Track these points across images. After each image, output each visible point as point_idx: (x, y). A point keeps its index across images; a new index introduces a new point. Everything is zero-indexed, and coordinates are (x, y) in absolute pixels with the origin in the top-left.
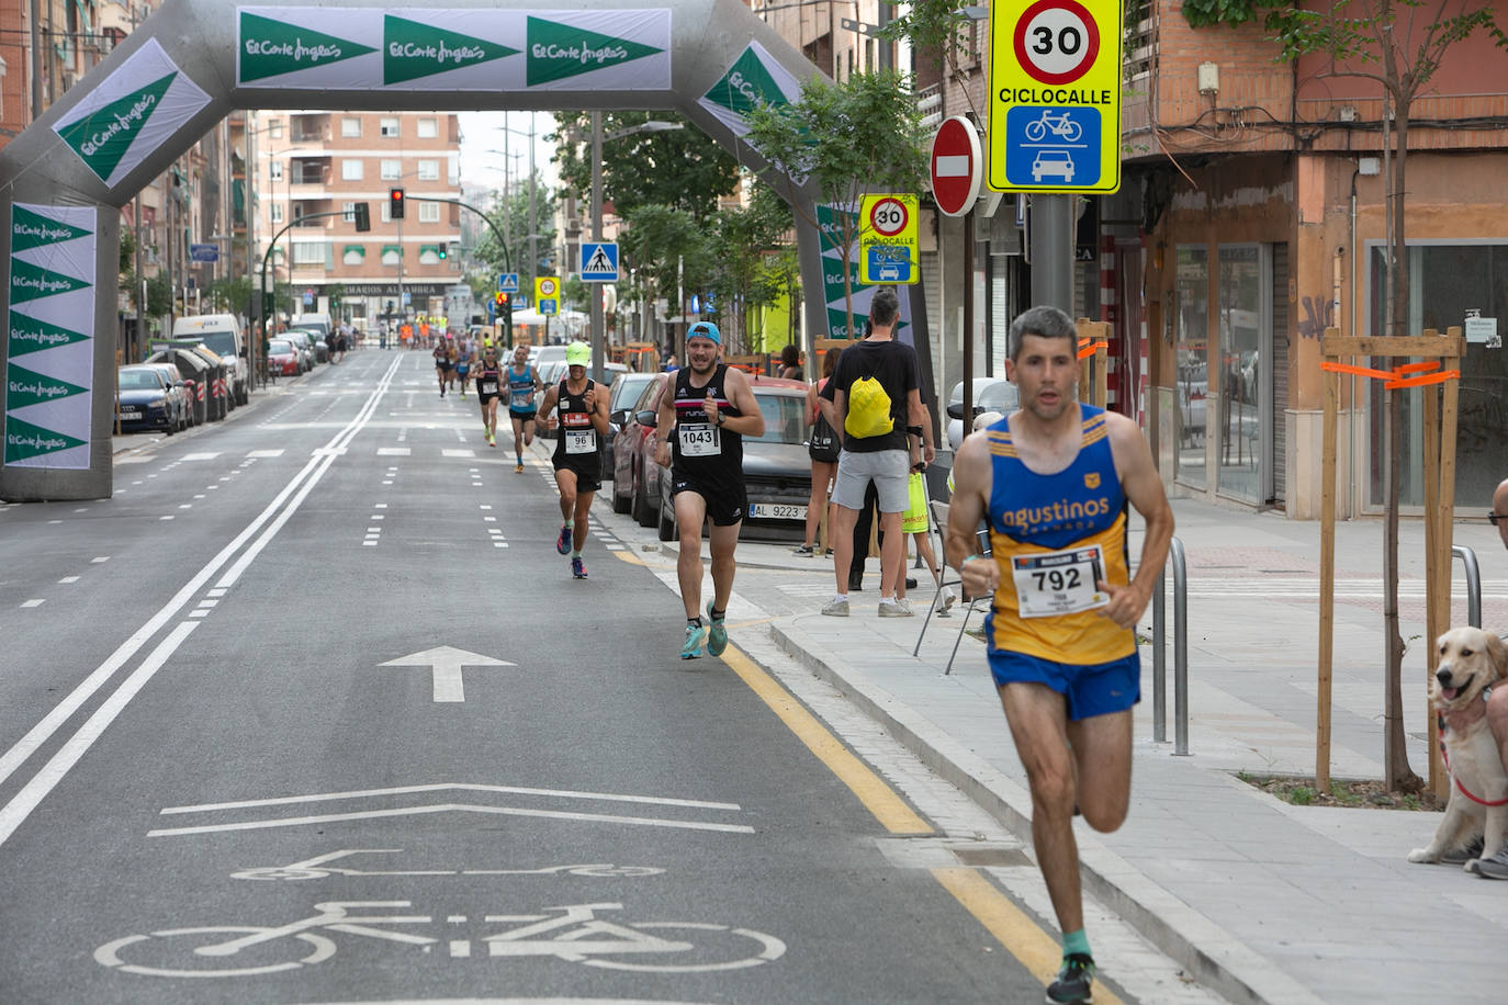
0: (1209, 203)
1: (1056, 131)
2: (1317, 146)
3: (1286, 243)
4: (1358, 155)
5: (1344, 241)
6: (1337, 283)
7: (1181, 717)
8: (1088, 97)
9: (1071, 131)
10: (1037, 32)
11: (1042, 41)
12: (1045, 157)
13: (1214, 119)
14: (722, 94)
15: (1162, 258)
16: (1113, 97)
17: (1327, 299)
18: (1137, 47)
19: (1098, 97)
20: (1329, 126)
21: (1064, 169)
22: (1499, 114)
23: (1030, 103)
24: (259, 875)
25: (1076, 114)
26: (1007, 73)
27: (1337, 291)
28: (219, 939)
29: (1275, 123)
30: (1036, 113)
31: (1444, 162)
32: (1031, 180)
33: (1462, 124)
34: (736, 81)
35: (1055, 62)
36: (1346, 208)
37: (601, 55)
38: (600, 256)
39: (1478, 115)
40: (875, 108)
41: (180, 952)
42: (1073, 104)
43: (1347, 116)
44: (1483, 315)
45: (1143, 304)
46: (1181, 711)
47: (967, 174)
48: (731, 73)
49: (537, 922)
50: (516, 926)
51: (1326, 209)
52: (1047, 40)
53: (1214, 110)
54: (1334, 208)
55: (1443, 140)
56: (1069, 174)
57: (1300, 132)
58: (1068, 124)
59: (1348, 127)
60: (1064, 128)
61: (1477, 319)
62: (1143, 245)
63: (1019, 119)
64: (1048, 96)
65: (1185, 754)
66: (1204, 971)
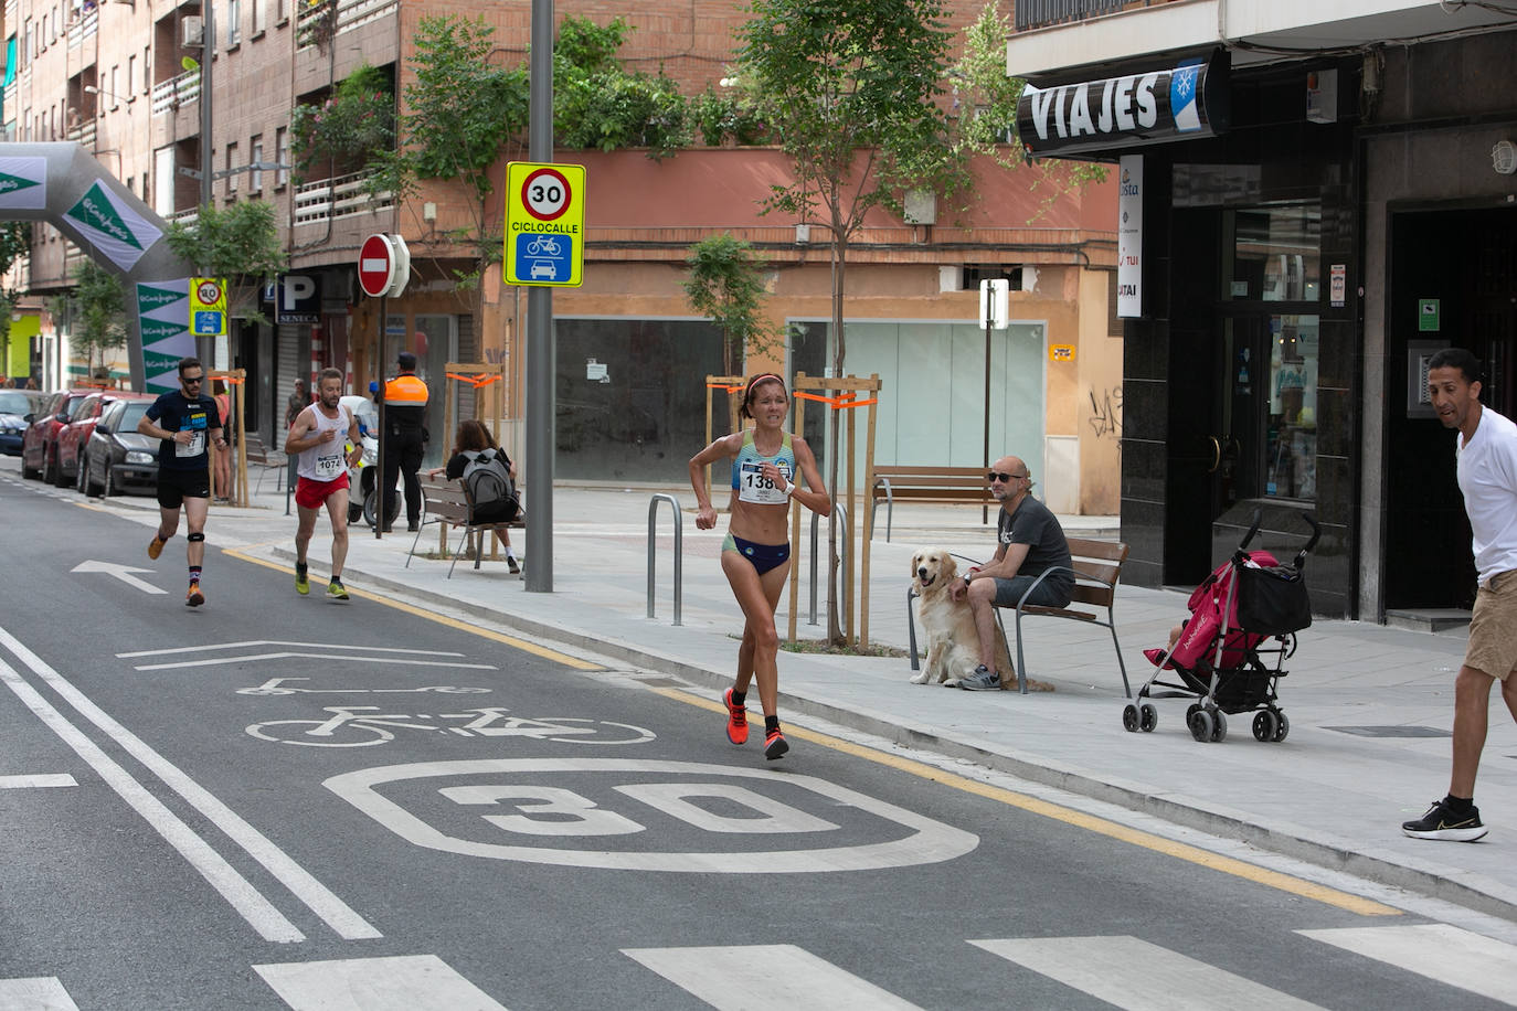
1: (545, 249)
3: (471, 316)
5: (512, 315)
6: (507, 341)
8: (564, 229)
9: (554, 249)
10: (535, 189)
11: (538, 194)
12: (538, 264)
13: (433, 237)
14: (78, 212)
15: (366, 323)
16: (579, 229)
17: (501, 350)
18: (379, 191)
19: (570, 229)
21: (550, 272)
22: (610, 239)
23: (530, 232)
24: (253, 692)
25: (557, 239)
26: (517, 213)
27: (507, 346)
28: (309, 727)
29: (470, 241)
30: (534, 238)
32: (530, 278)
34: (87, 204)
35: (546, 207)
36: (513, 294)
37: (1, 185)
40: (253, 225)
42: (556, 233)
44: (598, 363)
45: (349, 350)
47: (385, 270)
48: (85, 197)
49: (474, 718)
51: (500, 295)
52: (541, 194)
53: (433, 232)
54: (506, 294)
56: (553, 275)
58: (552, 244)
60: (550, 247)
61: (594, 364)
62: (350, 314)
63: (524, 241)
64: (541, 227)
65: (680, 624)
66: (919, 741)
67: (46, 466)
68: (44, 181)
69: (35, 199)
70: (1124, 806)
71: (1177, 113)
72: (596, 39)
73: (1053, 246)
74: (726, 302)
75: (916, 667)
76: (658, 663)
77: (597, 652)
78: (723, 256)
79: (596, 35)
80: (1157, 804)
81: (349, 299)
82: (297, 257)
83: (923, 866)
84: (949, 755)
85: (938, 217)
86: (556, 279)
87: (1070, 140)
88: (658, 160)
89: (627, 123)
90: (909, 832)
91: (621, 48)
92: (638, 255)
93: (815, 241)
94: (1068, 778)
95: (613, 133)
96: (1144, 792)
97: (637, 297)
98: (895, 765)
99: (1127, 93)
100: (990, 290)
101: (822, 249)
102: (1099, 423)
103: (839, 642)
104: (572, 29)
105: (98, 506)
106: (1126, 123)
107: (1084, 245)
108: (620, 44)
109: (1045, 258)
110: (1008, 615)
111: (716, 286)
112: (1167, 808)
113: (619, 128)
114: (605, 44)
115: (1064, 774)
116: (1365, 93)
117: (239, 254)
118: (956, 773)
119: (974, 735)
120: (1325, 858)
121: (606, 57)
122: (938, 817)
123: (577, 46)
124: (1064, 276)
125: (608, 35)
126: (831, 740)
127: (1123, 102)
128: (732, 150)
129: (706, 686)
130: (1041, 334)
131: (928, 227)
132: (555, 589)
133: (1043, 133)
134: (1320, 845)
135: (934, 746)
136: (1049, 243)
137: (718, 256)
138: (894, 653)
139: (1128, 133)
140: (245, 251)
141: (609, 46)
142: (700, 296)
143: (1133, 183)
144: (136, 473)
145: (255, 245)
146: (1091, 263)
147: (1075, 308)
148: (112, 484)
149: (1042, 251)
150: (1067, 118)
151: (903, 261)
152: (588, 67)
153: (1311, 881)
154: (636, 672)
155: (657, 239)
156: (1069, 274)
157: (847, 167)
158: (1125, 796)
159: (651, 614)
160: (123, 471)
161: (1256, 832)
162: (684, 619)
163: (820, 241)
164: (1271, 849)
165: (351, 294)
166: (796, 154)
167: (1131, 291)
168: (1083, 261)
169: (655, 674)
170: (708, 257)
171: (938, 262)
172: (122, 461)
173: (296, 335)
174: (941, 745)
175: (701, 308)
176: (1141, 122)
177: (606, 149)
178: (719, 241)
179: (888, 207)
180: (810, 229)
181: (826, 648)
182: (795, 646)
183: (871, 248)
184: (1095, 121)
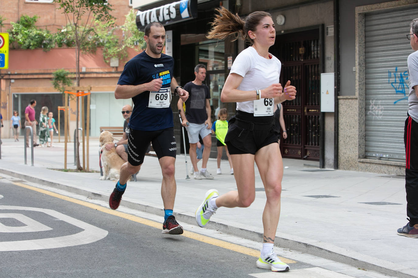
2: (4, 77)
4: (11, 79)
5: (9, 93)
6: (8, 100)
8: (2, 52)
16: (7, 52)
17: (6, 102)
19: (4, 52)
20: (6, 74)
22: (33, 73)
25: (0, 55)
31: (25, 81)
33: (28, 74)
36: (9, 88)
39: (30, 73)
42: (0, 53)
43: (9, 73)
54: (7, 88)
55: (25, 77)
57: (2, 76)
59: (9, 75)
65: (33, 166)
66: (96, 196)
71: (182, 12)
74: (63, 87)
75: (102, 175)
76: (19, 176)
78: (62, 75)
79: (30, 19)
80: (181, 216)
83: (80, 246)
84: (106, 201)
88: (46, 52)
89: (37, 42)
90: (81, 230)
91: (36, 23)
92: (41, 76)
93: (87, 71)
94: (147, 208)
95: (34, 45)
96: (176, 212)
97: (41, 87)
98: (84, 205)
101: (89, 74)
103: (80, 169)
104: (23, 18)
106: (167, 18)
108: (36, 21)
111: (60, 83)
112: (185, 217)
113: (35, 43)
114: (32, 22)
115: (145, 206)
116: (237, 6)
118: (106, 207)
120: (253, 237)
121: (32, 25)
122: (94, 224)
123: (24, 22)
125: (33, 19)
126: (65, 197)
127: (166, 12)
128: (66, 48)
131: (117, 68)
133: (143, 24)
134: (251, 231)
135: (100, 198)
137: (60, 74)
138: (97, 172)
139: (168, 21)
142: (56, 85)
143: (169, 39)
150: (150, 20)
151: (109, 76)
152: (28, 28)
153: (250, 248)
154: (12, 179)
155: (46, 72)
157: (95, 52)
159: (26, 163)
161: (222, 226)
162: (34, 164)
163: (89, 72)
164: (229, 233)
166: (82, 49)
169: (18, 179)
170: (58, 75)
174: (103, 198)
175: (56, 88)
176: (171, 17)
177: (32, 49)
178: (61, 71)
179: (106, 62)
180: (86, 69)
181: (76, 171)
182: (66, 170)
183: (102, 73)
184: (158, 18)
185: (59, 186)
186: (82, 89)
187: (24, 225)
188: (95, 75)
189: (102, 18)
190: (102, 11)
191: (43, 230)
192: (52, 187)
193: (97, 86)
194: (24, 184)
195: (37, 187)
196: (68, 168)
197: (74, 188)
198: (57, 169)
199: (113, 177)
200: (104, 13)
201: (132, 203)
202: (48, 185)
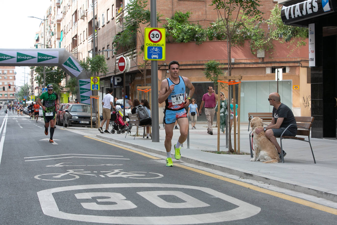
0: (142, 78)
1: (155, 50)
2: (161, 68)
4: (166, 70)
7: (188, 142)
8: (160, 45)
10: (152, 34)
11: (153, 36)
12: (153, 55)
14: (66, 64)
15: (133, 87)
16: (164, 45)
18: (133, 54)
19: (162, 45)
20: (162, 65)
21: (157, 56)
22: (187, 64)
23: (151, 46)
24: (52, 166)
25: (158, 48)
26: (147, 41)
28: (56, 175)
30: (152, 47)
32: (151, 58)
34: (68, 62)
35: (155, 39)
37: (48, 58)
38: (45, 90)
39: (184, 64)
40: (100, 61)
41: (51, 177)
42: (158, 46)
43: (165, 64)
45: (130, 94)
46: (188, 141)
47: (124, 65)
48: (67, 60)
49: (111, 172)
50: (109, 172)
51: (162, 78)
52: (154, 36)
54: (163, 78)
56: (157, 57)
57: (159, 67)
58: (157, 49)
59: (165, 66)
60: (157, 50)
62: (130, 85)
63: (149, 48)
64: (154, 45)
65: (189, 148)
66: (247, 176)
67: (58, 121)
68: (58, 56)
69: (56, 61)
70: (315, 195)
71: (324, 6)
72: (183, 16)
73: (293, 62)
74: (214, 76)
75: (252, 157)
77: (162, 155)
78: (213, 66)
79: (183, 15)
80: (327, 195)
81: (130, 82)
82: (117, 72)
83: (236, 221)
84: (257, 181)
85: (265, 56)
86: (158, 58)
87: (295, 19)
88: (198, 45)
89: (190, 36)
90: (235, 206)
91: (189, 18)
92: (194, 67)
93: (235, 62)
94: (295, 187)
95: (187, 39)
96: (322, 191)
97: (194, 77)
98: (237, 184)
99: (310, 3)
100: (278, 71)
101: (238, 64)
102: (305, 104)
103: (232, 151)
104: (177, 14)
105: (66, 129)
106: (310, 12)
107: (301, 61)
108: (189, 17)
109: (291, 65)
110: (278, 140)
111: (211, 73)
112: (331, 196)
113: (189, 37)
114: (185, 17)
115: (294, 185)
117: (96, 68)
118: (257, 186)
119: (265, 174)
121: (185, 20)
122: (247, 201)
123: (178, 18)
124: (296, 69)
125: (186, 15)
127: (309, 6)
128: (216, 41)
129: (189, 163)
130: (291, 83)
131: (263, 58)
132: (160, 141)
133: (288, 18)
136: (292, 61)
137: (212, 65)
138: (247, 154)
139: (311, 15)
140: (98, 67)
141: (186, 18)
142: (208, 75)
143: (312, 31)
144: (74, 121)
145: (100, 66)
146: (302, 65)
147: (299, 76)
148: (69, 124)
149: (290, 63)
150: (294, 14)
151: (257, 67)
152: (181, 23)
155: (198, 63)
156: (297, 68)
157: (243, 44)
158: (315, 192)
160: (71, 120)
163: (237, 62)
165: (130, 81)
166: (231, 42)
167: (312, 60)
168: (300, 65)
170: (209, 66)
171: (265, 66)
172: (71, 118)
173: (119, 92)
174: (254, 177)
175: (208, 78)
176: (314, 11)
177: (186, 42)
178: (212, 62)
179: (253, 53)
180: (235, 59)
181: (228, 153)
182: (219, 152)
183: (249, 64)
184: (301, 12)
185: (214, 166)
186: (234, 78)
187: (184, 201)
188: (243, 66)
189: (251, 13)
190: (251, 7)
191: (201, 206)
192: (207, 167)
193: (245, 76)
194: (182, 164)
195: (193, 168)
196: (221, 150)
197: (227, 168)
198: (210, 152)
199: (262, 159)
200: (252, 9)
201: (282, 182)
202: (203, 166)
